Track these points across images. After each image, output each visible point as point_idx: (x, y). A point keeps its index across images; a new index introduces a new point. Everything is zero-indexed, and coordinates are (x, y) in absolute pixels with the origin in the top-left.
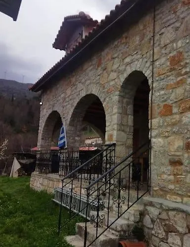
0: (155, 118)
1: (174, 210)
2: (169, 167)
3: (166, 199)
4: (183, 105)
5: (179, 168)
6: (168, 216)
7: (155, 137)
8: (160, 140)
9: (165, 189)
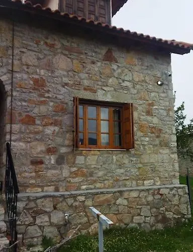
0: (15, 124)
1: (41, 198)
2: (31, 167)
3: (26, 192)
4: (45, 120)
5: (40, 166)
6: (36, 204)
7: (15, 141)
8: (21, 144)
9: (25, 185)
